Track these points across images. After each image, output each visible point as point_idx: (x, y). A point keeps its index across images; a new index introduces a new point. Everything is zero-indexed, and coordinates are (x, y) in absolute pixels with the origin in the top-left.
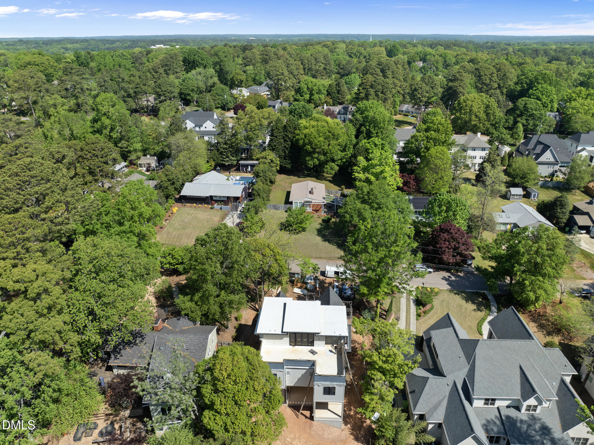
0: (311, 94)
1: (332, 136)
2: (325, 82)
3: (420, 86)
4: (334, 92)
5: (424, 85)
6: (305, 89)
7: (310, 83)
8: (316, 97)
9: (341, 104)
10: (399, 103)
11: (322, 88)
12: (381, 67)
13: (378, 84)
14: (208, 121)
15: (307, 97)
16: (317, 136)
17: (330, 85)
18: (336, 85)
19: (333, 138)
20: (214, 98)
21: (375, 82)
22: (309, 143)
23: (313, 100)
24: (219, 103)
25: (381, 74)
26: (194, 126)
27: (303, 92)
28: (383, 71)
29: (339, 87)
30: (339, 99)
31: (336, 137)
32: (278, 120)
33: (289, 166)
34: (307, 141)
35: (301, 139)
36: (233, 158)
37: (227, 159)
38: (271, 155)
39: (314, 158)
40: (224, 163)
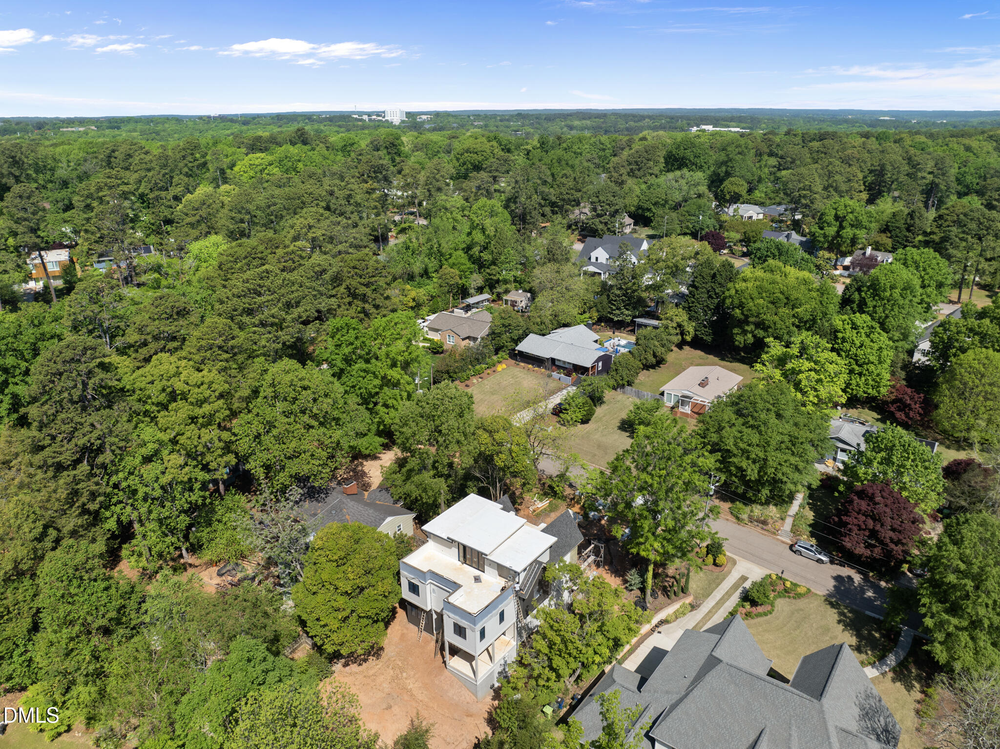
0: (841, 228)
1: (785, 301)
4: (898, 228)
6: (830, 218)
7: (841, 208)
11: (863, 218)
15: (831, 230)
16: (756, 294)
19: (785, 304)
22: (740, 306)
24: (688, 227)
31: (791, 303)
33: (709, 339)
34: (736, 302)
35: (730, 296)
36: (627, 312)
37: (617, 312)
38: (681, 316)
39: (747, 331)
40: (611, 316)
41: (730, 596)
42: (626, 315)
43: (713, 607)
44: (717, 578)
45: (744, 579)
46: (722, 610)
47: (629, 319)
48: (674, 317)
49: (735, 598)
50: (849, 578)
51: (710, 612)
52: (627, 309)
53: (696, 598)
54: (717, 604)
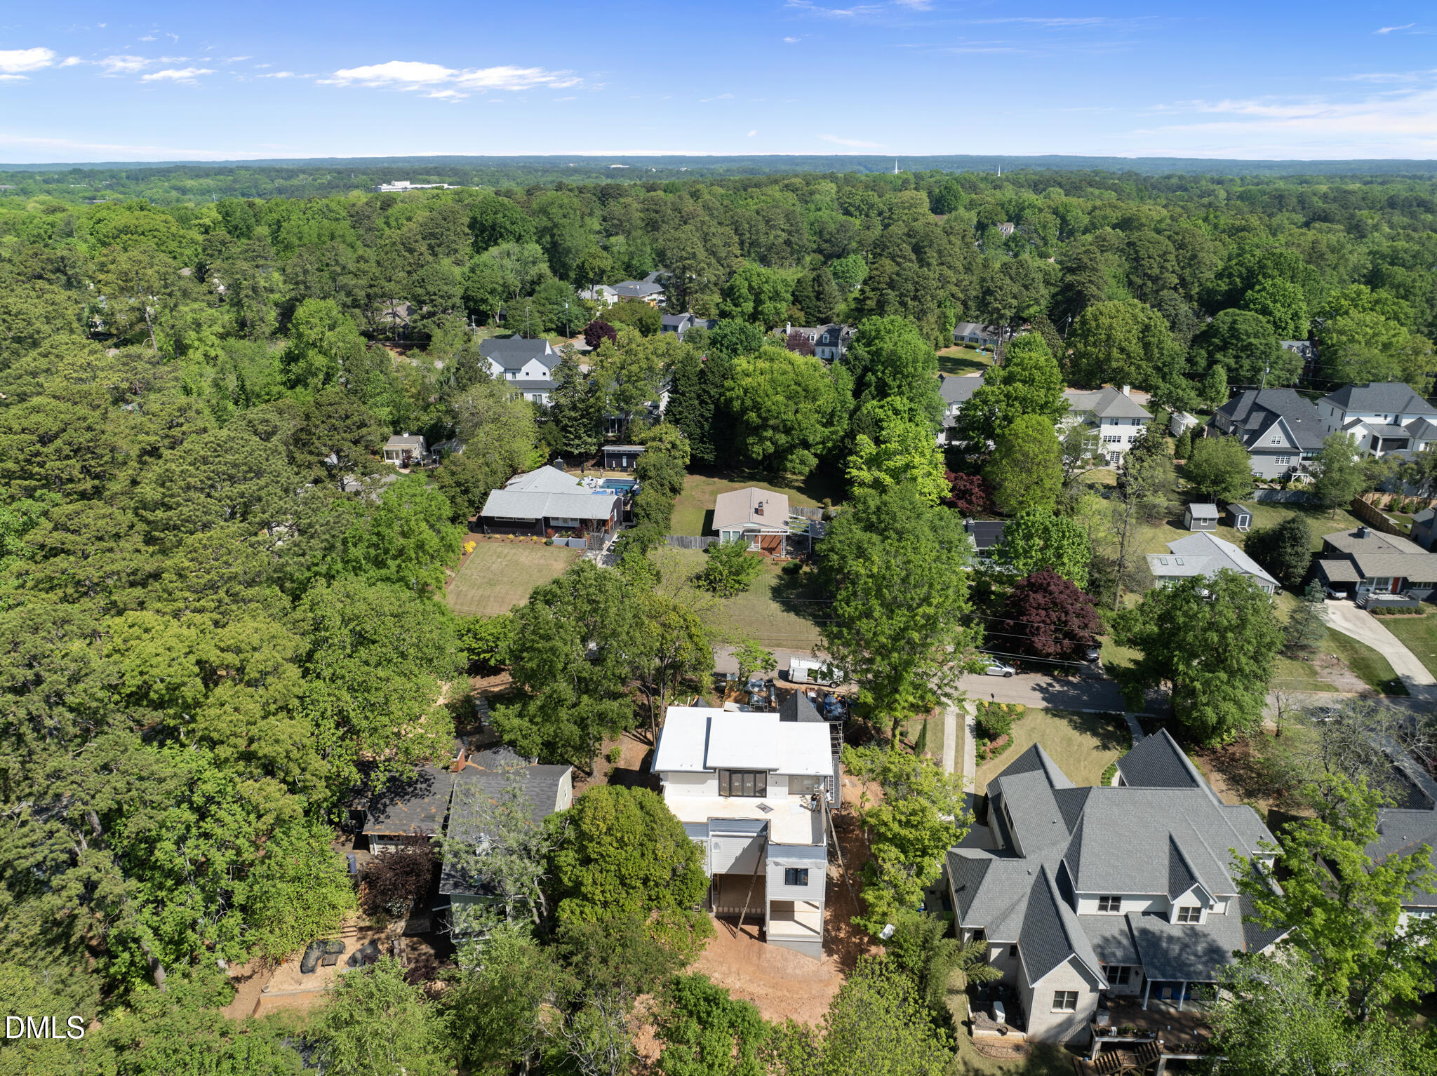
0: (758, 302)
2: (788, 274)
3: (999, 284)
4: (808, 297)
5: (1009, 281)
6: (745, 291)
7: (755, 278)
8: (768, 307)
9: (823, 322)
10: (954, 320)
11: (781, 288)
12: (914, 241)
13: (906, 280)
14: (534, 360)
15: (749, 307)
16: (770, 391)
17: (799, 281)
18: (814, 279)
20: (541, 308)
21: (898, 274)
22: (754, 407)
23: (762, 313)
24: (551, 321)
25: (913, 257)
26: (502, 369)
27: (740, 296)
28: (917, 249)
29: (820, 285)
30: (820, 312)
32: (689, 358)
33: (710, 457)
34: (748, 403)
35: (738, 397)
36: (589, 440)
37: (577, 441)
38: (674, 434)
39: (765, 438)
40: (569, 449)
42: (589, 443)
47: (593, 449)
48: (664, 436)
52: (589, 436)
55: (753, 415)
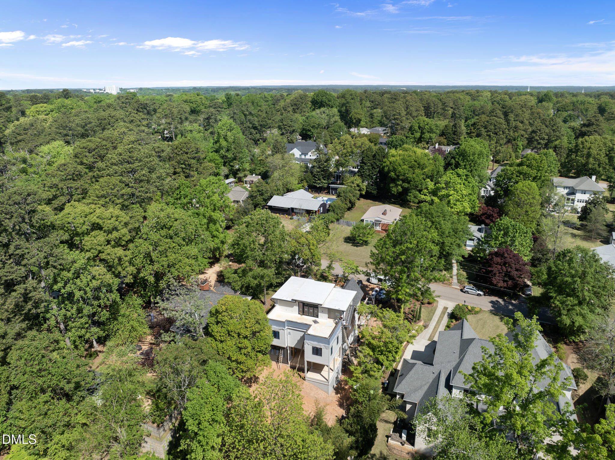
41: (443, 318)
43: (436, 325)
44: (432, 310)
45: (446, 309)
46: (441, 325)
49: (446, 319)
50: (497, 301)
51: (435, 327)
53: (425, 322)
54: (437, 323)
55: (392, 174)
